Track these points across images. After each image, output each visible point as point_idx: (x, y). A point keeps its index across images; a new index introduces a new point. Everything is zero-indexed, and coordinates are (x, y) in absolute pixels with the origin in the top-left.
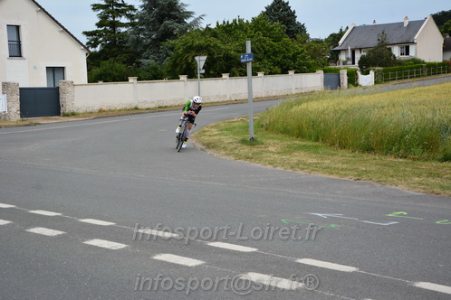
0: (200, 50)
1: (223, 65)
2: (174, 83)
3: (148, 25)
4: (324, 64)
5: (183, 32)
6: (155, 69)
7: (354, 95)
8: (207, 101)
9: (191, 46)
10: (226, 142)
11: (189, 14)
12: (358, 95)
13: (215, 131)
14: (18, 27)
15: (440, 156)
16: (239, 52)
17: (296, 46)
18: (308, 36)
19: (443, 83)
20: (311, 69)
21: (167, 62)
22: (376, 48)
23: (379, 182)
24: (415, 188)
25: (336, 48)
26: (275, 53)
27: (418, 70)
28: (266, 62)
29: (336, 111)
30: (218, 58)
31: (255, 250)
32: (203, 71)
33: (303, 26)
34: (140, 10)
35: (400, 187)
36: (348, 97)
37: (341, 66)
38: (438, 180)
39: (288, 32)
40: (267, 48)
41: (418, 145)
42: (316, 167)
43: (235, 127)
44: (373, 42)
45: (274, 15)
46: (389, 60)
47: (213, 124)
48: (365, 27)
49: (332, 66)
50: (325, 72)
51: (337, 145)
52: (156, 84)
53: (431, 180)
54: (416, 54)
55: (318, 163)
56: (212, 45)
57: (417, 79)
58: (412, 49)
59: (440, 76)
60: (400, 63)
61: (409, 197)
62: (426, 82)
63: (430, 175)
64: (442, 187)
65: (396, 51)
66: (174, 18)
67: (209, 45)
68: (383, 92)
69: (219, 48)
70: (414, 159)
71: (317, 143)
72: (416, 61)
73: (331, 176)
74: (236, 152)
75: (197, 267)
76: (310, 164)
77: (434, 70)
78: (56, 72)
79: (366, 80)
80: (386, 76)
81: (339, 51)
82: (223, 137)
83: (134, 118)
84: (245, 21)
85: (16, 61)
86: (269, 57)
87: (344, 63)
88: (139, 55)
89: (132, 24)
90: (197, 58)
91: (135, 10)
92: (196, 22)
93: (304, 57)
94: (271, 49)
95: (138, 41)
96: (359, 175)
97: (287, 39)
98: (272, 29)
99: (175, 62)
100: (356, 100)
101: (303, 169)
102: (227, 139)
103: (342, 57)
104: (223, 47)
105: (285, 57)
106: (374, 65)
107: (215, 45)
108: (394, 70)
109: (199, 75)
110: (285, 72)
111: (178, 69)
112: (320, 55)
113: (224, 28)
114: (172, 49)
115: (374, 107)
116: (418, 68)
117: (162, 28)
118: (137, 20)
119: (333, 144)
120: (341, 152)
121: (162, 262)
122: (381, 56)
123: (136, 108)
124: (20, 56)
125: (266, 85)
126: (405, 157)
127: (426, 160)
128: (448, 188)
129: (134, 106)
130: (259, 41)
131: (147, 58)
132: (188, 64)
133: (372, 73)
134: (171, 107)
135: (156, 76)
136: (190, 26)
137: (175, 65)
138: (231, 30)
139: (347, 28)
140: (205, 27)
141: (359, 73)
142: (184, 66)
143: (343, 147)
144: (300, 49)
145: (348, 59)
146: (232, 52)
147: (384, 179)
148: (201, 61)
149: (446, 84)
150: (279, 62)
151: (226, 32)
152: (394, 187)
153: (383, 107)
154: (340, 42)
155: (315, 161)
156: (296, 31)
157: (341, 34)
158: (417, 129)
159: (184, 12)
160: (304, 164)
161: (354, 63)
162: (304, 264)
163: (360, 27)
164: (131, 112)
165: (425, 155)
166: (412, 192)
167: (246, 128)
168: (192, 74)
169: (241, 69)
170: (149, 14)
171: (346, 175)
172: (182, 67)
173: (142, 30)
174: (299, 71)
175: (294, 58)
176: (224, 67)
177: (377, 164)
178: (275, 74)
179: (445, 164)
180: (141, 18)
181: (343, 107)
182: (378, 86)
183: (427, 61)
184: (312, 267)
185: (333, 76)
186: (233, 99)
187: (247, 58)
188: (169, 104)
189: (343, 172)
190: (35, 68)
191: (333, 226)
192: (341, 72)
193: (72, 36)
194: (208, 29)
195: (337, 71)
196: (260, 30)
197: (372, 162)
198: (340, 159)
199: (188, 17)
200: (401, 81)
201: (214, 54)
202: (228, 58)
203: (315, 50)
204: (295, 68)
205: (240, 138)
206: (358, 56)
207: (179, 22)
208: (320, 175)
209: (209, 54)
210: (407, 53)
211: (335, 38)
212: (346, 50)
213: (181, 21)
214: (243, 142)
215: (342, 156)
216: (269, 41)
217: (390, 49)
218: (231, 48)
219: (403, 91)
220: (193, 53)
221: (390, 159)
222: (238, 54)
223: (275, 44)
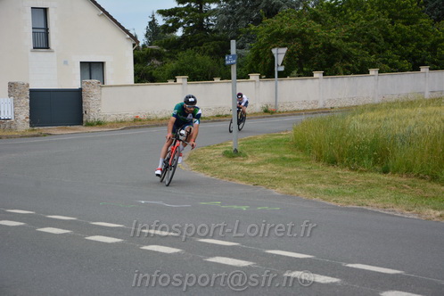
1: (322, 59)
9: (278, 33)
14: (45, 10)
16: (345, 40)
26: (405, 42)
28: (389, 53)
30: (315, 49)
56: (307, 31)
67: (303, 32)
69: (317, 35)
78: (93, 69)
85: (42, 54)
86: (395, 46)
90: (274, 51)
94: (399, 35)
104: (321, 33)
105: (419, 47)
107: (312, 33)
110: (416, 68)
124: (48, 47)
146: (335, 42)
148: (279, 54)
150: (410, 55)
175: (433, 48)
176: (325, 62)
178: (402, 70)
190: (66, 63)
193: (115, 21)
201: (309, 44)
202: (329, 49)
222: (345, 44)
223: (407, 28)
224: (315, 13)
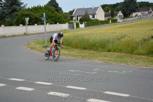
0: (27, 16)
1: (35, 21)
2: (18, 27)
3: (7, 7)
4: (68, 21)
5: (20, 9)
6: (11, 22)
7: (79, 31)
8: (30, 33)
9: (23, 14)
10: (38, 47)
11: (22, 3)
12: (80, 31)
13: (33, 43)
15: (107, 50)
16: (40, 16)
17: (59, 15)
18: (63, 12)
19: (105, 27)
20: (64, 22)
21: (15, 20)
22: (85, 16)
23: (89, 59)
24: (100, 61)
25: (72, 16)
26: (52, 17)
27: (98, 23)
28: (49, 20)
29: (73, 36)
30: (33, 19)
31: (51, 84)
32: (28, 23)
33: (61, 8)
34: (4, 1)
35: (96, 61)
36: (77, 31)
37: (74, 21)
38: (107, 58)
39: (56, 10)
40: (49, 15)
41: (100, 47)
42: (69, 55)
43: (40, 42)
44: (83, 14)
45: (51, 4)
46: (89, 19)
47: (33, 41)
48: (80, 9)
49: (71, 21)
50: (69, 23)
51: (75, 47)
52: (11, 27)
53: (105, 58)
54: (97, 17)
55: (69, 54)
57: (98, 26)
58: (95, 16)
59: (104, 25)
60: (92, 20)
61: (99, 64)
62: (101, 27)
63: (105, 56)
64: (108, 60)
65: (91, 17)
66: (17, 4)
67: (30, 14)
68: (88, 30)
69: (33, 15)
70: (99, 51)
71: (68, 47)
72: (97, 20)
73: (74, 58)
74: (41, 50)
75: (32, 91)
76: (67, 54)
77: (102, 23)
79: (82, 26)
80: (88, 25)
81: (73, 17)
82: (36, 45)
83: (4, 39)
84: (42, 6)
86: (50, 18)
87: (75, 20)
88: (4, 17)
89: (2, 7)
90: (26, 19)
91: (2, 1)
92: (24, 6)
93: (62, 18)
95: (4, 12)
96: (83, 57)
97: (56, 12)
98: (51, 9)
99: (18, 20)
100: (80, 32)
101: (64, 56)
102: (38, 46)
103: (74, 18)
104: (34, 15)
105: (55, 18)
106: (84, 21)
107: (32, 14)
108: (90, 23)
109: (27, 24)
110: (56, 23)
111: (19, 22)
112: (67, 18)
113: (34, 8)
114: (17, 15)
115: (86, 35)
116: (97, 22)
117: (12, 8)
118: (3, 5)
119: (73, 47)
120: (76, 50)
121: (19, 90)
122: (86, 18)
123: (4, 36)
125: (50, 28)
126: (96, 51)
127: (103, 52)
128: (111, 61)
129: (3, 35)
130: (47, 13)
131: (8, 18)
132: (23, 21)
133: (84, 24)
134: (17, 35)
135: (11, 25)
136: (22, 7)
137: (18, 21)
138: (37, 9)
139: (75, 9)
140: (28, 8)
141: (80, 24)
142: (21, 21)
143: (77, 48)
144: (60, 16)
145: (76, 19)
146: (38, 17)
147: (90, 58)
148: (27, 19)
149: (106, 27)
150: (54, 20)
151: (35, 10)
152: (94, 61)
153: (88, 35)
154: (73, 14)
155: (68, 53)
156: (59, 10)
157: (73, 11)
158: (100, 42)
159: (20, 3)
160: (65, 54)
161: (78, 21)
162: (69, 88)
163: (79, 9)
164: (3, 37)
165: (102, 50)
166: (100, 62)
167: (44, 42)
168: (24, 24)
169: (41, 22)
170: (8, 3)
171: (79, 57)
172: (20, 22)
173: (5, 8)
174: (60, 23)
175: (59, 19)
176: (35, 22)
177: (88, 53)
178: (53, 24)
179: (109, 53)
180: (4, 4)
181: (76, 35)
182: (86, 28)
183: (100, 20)
184: (71, 89)
185: (71, 25)
186: (39, 32)
187: (44, 19)
188: (16, 34)
189: (77, 56)
191: (76, 74)
192: (74, 23)
194: (29, 8)
195: (73, 23)
196: (47, 9)
197: (86, 53)
198: (76, 52)
199: (22, 4)
200: (92, 26)
202: (36, 18)
203: (65, 16)
204: (59, 22)
205: (42, 46)
206: (79, 18)
207: (18, 6)
208: (70, 57)
209: (30, 17)
210: (94, 17)
211: (71, 12)
212: (75, 16)
213: (19, 6)
214: (44, 47)
215: (77, 51)
216: (50, 13)
217: (89, 16)
218: (37, 15)
219: (94, 30)
220: (24, 17)
221: (92, 52)
222: (40, 17)
223: (52, 14)
224: (31, 10)
